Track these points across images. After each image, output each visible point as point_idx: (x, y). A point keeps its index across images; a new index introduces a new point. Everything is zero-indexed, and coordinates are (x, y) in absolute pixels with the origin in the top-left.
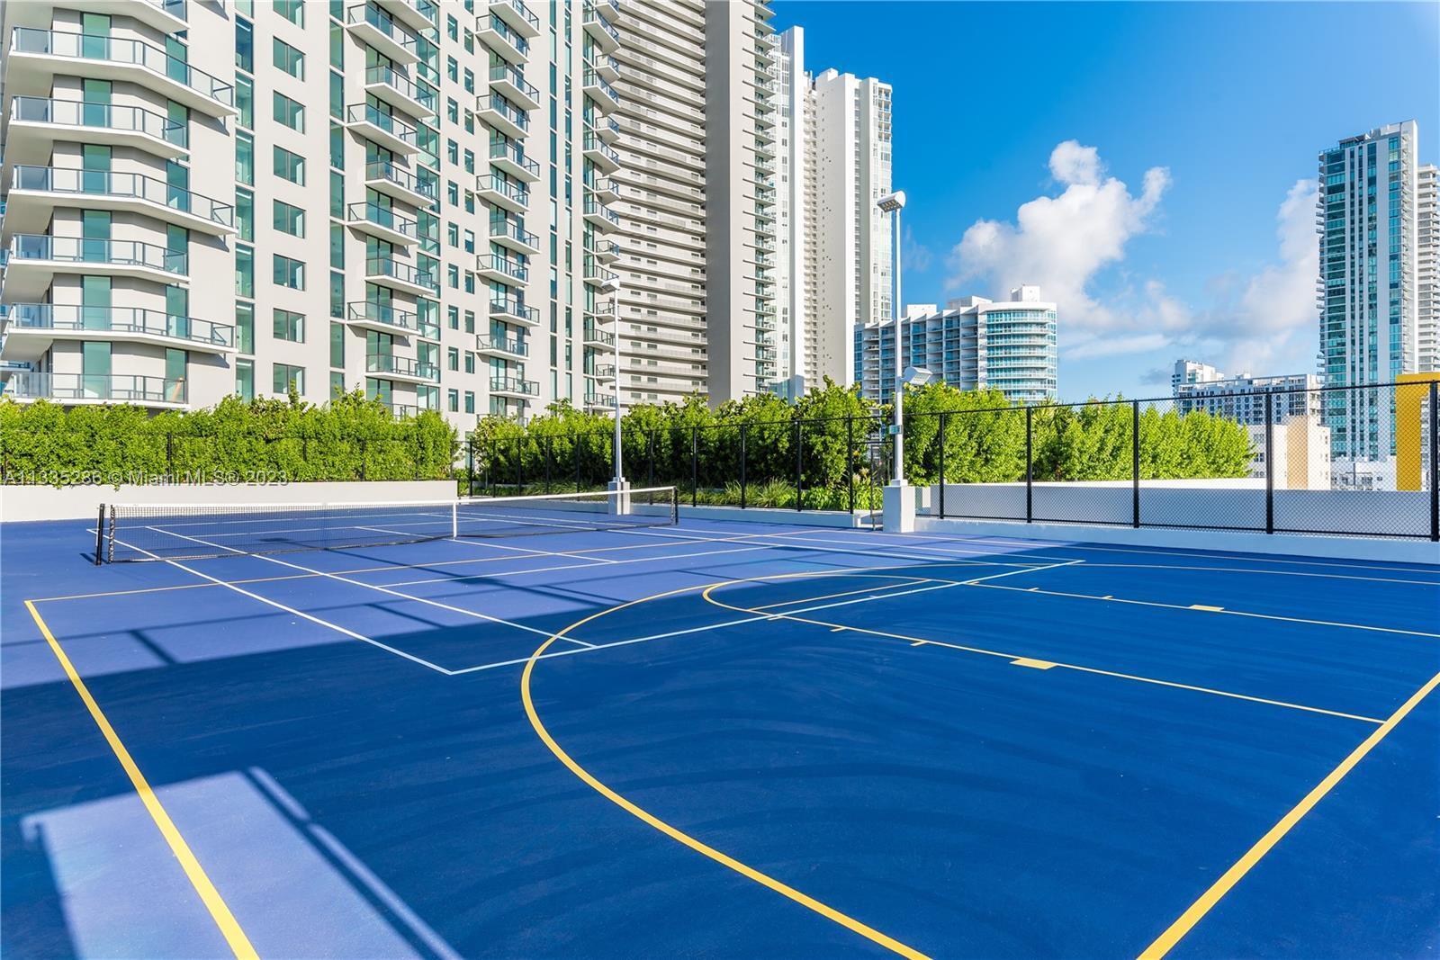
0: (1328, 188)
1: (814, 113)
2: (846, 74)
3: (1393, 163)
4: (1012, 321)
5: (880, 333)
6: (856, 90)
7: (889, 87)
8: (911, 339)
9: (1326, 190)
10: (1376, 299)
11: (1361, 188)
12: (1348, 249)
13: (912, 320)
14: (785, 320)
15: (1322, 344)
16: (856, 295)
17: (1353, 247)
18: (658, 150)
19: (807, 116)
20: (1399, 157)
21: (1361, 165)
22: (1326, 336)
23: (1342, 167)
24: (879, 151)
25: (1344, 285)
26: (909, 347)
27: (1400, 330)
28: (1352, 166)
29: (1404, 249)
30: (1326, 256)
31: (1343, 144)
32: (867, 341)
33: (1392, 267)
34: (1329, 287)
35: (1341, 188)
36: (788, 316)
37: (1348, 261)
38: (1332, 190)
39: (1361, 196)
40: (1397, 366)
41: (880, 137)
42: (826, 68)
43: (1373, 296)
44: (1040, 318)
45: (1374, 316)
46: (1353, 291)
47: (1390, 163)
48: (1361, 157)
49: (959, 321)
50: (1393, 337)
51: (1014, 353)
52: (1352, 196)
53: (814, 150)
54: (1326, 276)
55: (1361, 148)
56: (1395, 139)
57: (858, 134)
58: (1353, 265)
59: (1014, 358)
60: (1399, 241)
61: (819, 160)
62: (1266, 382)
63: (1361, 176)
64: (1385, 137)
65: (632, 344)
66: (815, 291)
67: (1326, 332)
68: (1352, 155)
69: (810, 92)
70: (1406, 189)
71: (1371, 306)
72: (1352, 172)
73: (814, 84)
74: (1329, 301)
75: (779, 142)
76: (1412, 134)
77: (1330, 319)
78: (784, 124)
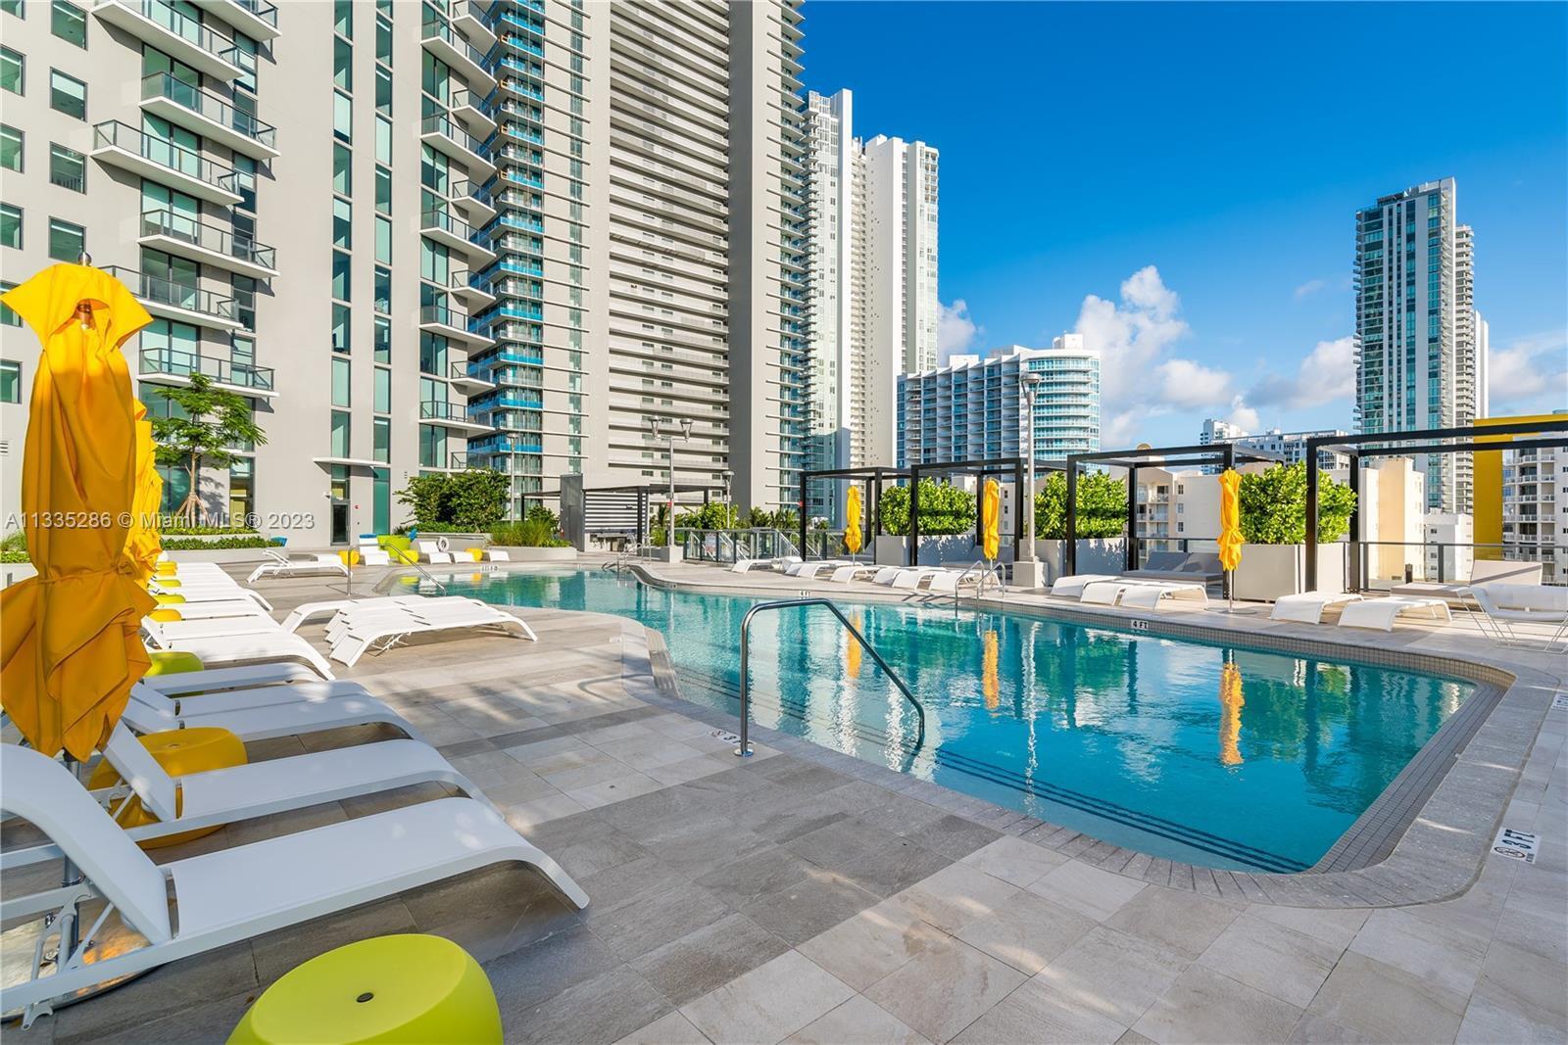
0: (1366, 245)
1: (864, 176)
2: (894, 138)
3: (1433, 219)
4: (1054, 369)
5: (922, 384)
6: (904, 153)
7: (935, 151)
8: (953, 388)
9: (1363, 248)
10: (1414, 353)
11: (1399, 245)
12: (1386, 304)
13: (953, 370)
14: (832, 373)
15: (1359, 399)
16: (903, 351)
17: (1391, 303)
18: (674, 174)
19: (857, 180)
20: (1439, 213)
21: (1399, 222)
22: (1363, 390)
23: (1381, 225)
24: (926, 212)
25: (1381, 340)
26: (951, 397)
27: (1439, 384)
28: (1391, 223)
29: (1443, 304)
30: (1364, 312)
31: (1382, 202)
32: (909, 391)
33: (1431, 322)
34: (1367, 342)
35: (1379, 245)
36: (835, 369)
37: (1386, 317)
38: (1370, 247)
39: (1399, 253)
40: (1435, 420)
41: (927, 199)
42: (876, 134)
43: (1411, 351)
44: (1082, 366)
45: (1411, 369)
46: (1391, 346)
47: (1429, 220)
48: (1399, 214)
49: (1000, 370)
50: (1431, 391)
51: (1056, 401)
52: (1391, 252)
53: (864, 212)
54: (1363, 332)
55: (1399, 205)
56: (1435, 196)
57: (905, 196)
58: (1391, 320)
59: (1056, 406)
60: (1439, 295)
61: (868, 222)
62: (1295, 437)
63: (1399, 232)
64: (1424, 194)
65: (644, 381)
66: (863, 348)
67: (1363, 386)
68: (1390, 212)
69: (860, 157)
70: (1446, 245)
71: (1408, 361)
72: (1390, 229)
73: (864, 149)
74: (1367, 356)
75: (828, 201)
76: (1451, 190)
77: (1367, 374)
78: (833, 184)
